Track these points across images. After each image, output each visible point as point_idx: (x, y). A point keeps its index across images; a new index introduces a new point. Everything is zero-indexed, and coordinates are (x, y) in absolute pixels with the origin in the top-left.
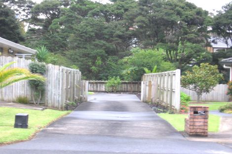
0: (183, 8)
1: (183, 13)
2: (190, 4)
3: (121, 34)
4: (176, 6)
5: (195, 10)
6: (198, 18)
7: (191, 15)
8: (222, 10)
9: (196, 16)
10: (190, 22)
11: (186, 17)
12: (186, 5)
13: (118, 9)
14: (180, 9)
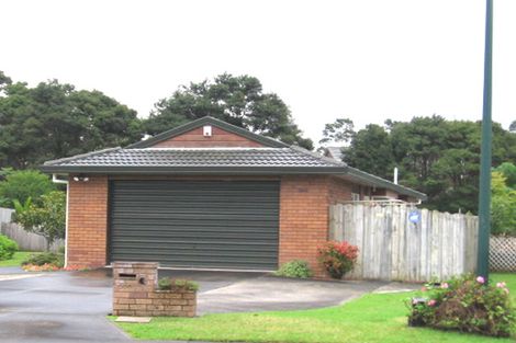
0: (96, 105)
1: (96, 113)
2: (108, 98)
3: (7, 145)
4: (86, 102)
5: (115, 109)
6: (117, 121)
7: (108, 117)
8: (155, 110)
9: (114, 119)
10: (106, 128)
11: (101, 119)
12: (102, 101)
13: (13, 106)
14: (91, 107)
